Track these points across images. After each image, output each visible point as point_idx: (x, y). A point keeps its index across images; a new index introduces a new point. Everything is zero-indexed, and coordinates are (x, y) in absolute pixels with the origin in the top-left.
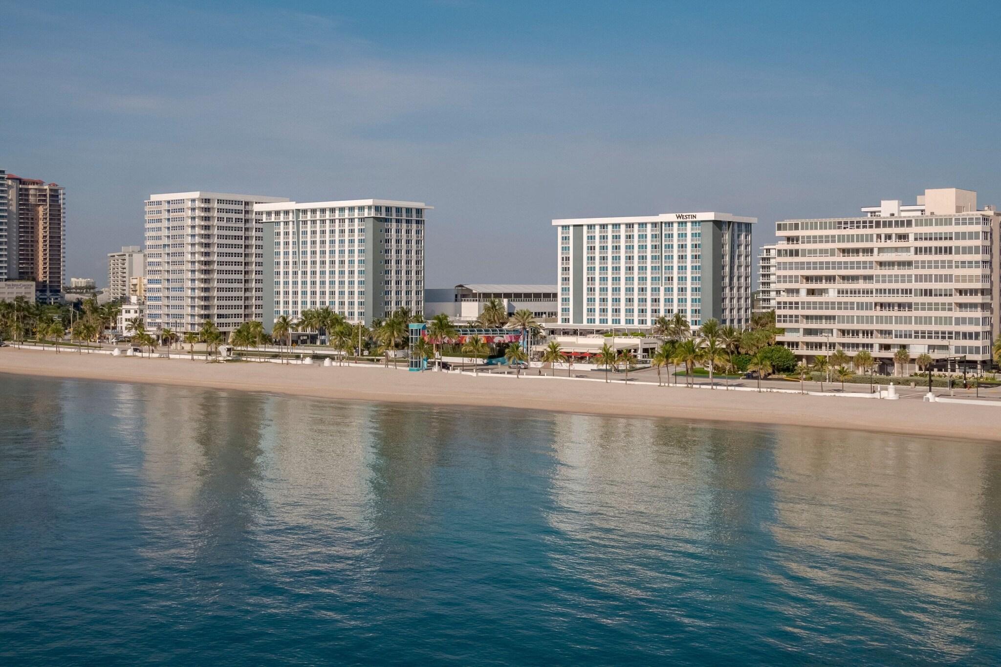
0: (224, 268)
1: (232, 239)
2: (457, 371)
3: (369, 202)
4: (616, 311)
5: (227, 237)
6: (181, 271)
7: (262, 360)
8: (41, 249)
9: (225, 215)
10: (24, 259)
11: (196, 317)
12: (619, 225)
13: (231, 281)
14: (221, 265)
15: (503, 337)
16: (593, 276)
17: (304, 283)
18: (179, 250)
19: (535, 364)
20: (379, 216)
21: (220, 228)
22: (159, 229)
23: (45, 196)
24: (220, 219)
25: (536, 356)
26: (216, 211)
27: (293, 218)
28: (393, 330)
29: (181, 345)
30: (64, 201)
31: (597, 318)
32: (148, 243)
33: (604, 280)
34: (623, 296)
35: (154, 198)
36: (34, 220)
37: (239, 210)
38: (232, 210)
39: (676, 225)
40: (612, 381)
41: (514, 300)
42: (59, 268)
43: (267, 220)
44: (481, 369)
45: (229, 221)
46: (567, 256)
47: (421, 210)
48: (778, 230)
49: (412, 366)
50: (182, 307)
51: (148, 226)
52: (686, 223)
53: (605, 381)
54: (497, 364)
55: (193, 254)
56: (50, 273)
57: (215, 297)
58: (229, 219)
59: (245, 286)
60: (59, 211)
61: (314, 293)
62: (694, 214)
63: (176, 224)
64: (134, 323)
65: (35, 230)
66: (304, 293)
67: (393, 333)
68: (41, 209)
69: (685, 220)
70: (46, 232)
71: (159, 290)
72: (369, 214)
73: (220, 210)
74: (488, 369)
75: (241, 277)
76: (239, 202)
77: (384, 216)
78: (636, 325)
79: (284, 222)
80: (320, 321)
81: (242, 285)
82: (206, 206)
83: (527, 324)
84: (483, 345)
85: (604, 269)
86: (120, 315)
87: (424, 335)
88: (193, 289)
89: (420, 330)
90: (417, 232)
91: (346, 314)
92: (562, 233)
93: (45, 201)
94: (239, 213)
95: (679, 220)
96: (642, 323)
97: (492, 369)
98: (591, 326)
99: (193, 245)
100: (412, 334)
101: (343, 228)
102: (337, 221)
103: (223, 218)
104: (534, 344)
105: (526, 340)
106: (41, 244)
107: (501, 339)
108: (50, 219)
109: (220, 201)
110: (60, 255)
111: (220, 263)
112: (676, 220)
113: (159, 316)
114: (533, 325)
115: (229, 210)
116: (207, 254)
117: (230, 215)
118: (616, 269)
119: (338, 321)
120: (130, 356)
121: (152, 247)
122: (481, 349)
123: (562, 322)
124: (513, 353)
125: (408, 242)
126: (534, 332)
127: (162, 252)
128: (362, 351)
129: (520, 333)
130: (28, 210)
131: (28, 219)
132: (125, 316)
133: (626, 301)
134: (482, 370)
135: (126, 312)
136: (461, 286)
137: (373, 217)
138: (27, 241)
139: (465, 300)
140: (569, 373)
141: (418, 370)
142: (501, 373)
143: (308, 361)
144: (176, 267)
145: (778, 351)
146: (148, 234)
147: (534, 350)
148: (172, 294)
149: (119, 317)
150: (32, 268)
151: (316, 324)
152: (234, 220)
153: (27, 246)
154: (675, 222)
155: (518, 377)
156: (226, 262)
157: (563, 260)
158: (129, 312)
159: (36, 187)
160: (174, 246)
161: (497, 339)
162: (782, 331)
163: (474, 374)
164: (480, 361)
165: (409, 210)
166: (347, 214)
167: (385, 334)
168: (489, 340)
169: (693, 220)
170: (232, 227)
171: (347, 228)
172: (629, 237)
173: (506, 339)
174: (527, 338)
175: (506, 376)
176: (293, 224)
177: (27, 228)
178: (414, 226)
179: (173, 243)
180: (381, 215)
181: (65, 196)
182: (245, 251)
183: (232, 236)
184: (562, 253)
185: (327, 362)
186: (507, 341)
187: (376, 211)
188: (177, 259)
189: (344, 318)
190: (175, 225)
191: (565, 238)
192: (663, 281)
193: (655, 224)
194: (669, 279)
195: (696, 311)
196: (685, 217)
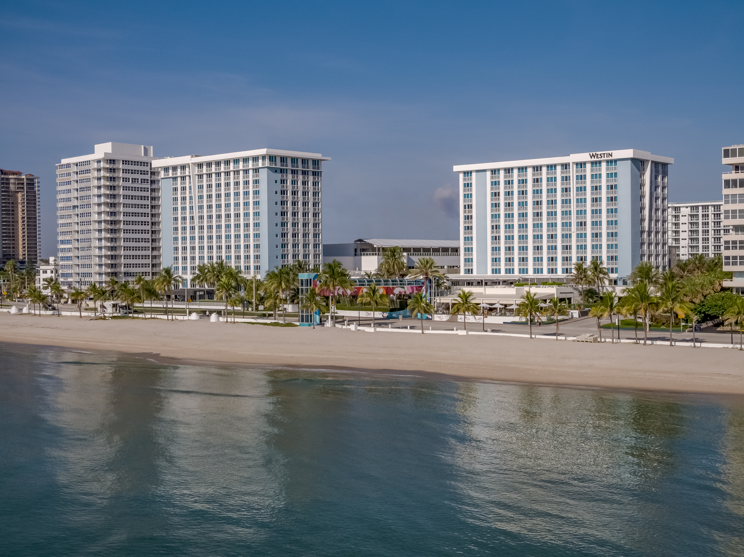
0: (131, 227)
1: (138, 199)
2: (352, 327)
3: (263, 151)
4: (523, 260)
5: (132, 197)
6: (89, 231)
7: (148, 316)
8: (20, 228)
9: (130, 176)
10: (6, 236)
11: (104, 276)
12: (526, 168)
13: (137, 240)
14: (127, 224)
15: (404, 288)
16: (497, 224)
17: (201, 238)
18: (86, 210)
19: (439, 317)
20: (274, 166)
21: (125, 188)
22: (69, 191)
23: (23, 184)
24: (125, 180)
25: (440, 309)
26: (121, 172)
27: (189, 172)
28: (281, 280)
29: (86, 303)
30: (39, 188)
31: (503, 268)
32: (60, 205)
33: (509, 227)
34: (530, 244)
35: (64, 161)
36: (15, 204)
37: (144, 171)
38: (138, 171)
39: (588, 166)
40: (537, 336)
41: (413, 254)
42: (36, 244)
43: (165, 176)
44: (379, 323)
45: (135, 182)
46: (470, 204)
47: (318, 161)
48: (725, 157)
49: (302, 321)
50: (90, 266)
51: (59, 188)
52: (600, 162)
53: (529, 336)
54: (398, 318)
55: (99, 213)
56: (28, 247)
57: (121, 256)
58: (134, 180)
59: (152, 245)
60: (35, 196)
61: (210, 248)
62: (610, 152)
63: (83, 185)
64: (49, 283)
65: (15, 212)
66: (201, 248)
67: (280, 284)
68: (20, 195)
69: (599, 159)
70: (24, 214)
71: (69, 250)
72: (263, 164)
73: (125, 171)
74: (386, 324)
75: (149, 236)
76: (144, 163)
77: (279, 166)
78: (545, 274)
79: (181, 177)
80: (214, 275)
81: (149, 245)
82: (111, 166)
83: (430, 273)
84: (381, 296)
85: (509, 216)
86: (38, 276)
87: (316, 285)
88: (100, 248)
89: (311, 280)
90: (315, 184)
91: (243, 268)
92: (464, 180)
93: (23, 188)
94: (144, 174)
95: (593, 160)
96: (552, 273)
97: (391, 323)
98: (495, 277)
99: (99, 205)
100: (302, 284)
101: (238, 180)
102: (232, 173)
103: (129, 179)
104: (438, 295)
105: (429, 291)
106: (20, 224)
107: (402, 290)
108: (27, 203)
109: (125, 162)
110: (36, 233)
111: (126, 223)
112: (589, 159)
113: (70, 275)
114: (436, 274)
115: (135, 171)
116: (113, 214)
117: (135, 176)
118: (523, 215)
119: (233, 275)
120: (25, 314)
121: (63, 208)
122: (379, 300)
123: (465, 273)
124: (416, 305)
125: (305, 193)
126: (438, 283)
127: (72, 213)
128: (257, 306)
129: (423, 283)
130: (9, 196)
131: (9, 203)
132: (43, 276)
133: (534, 249)
134: (380, 325)
135: (44, 272)
136: (360, 240)
137: (268, 167)
138: (9, 222)
139: (364, 255)
140: (484, 327)
141: (310, 325)
142: (402, 328)
143: (194, 316)
144: (84, 228)
145: (728, 298)
146: (60, 196)
147: (438, 301)
148: (81, 253)
149: (37, 277)
150: (13, 244)
151: (210, 278)
152: (140, 181)
153: (9, 226)
154: (588, 162)
155: (423, 333)
156: (133, 222)
157: (465, 208)
158: (46, 273)
159: (15, 177)
160: (82, 206)
161: (397, 291)
162: (730, 275)
163: (371, 330)
164: (378, 315)
165: (304, 161)
166: (241, 165)
167: (272, 284)
168: (389, 291)
169: (608, 158)
170: (138, 188)
171: (241, 180)
172: (537, 181)
173: (407, 290)
174: (430, 289)
175: (408, 331)
176: (190, 179)
177: (9, 210)
178: (311, 178)
179: (81, 204)
180: (276, 165)
181: (39, 185)
182: (151, 211)
183: (138, 196)
184: (464, 201)
185: (213, 318)
186: (408, 293)
187: (270, 161)
188: (85, 219)
189: (240, 272)
190: (83, 187)
191: (468, 185)
192: (575, 227)
193: (565, 166)
194: (582, 224)
195: (612, 257)
196: (599, 156)
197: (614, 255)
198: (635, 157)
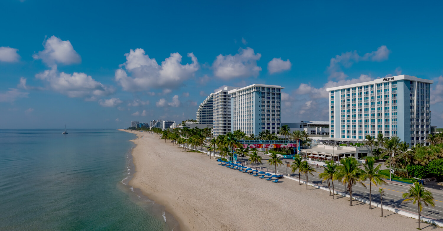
12: (355, 88)
15: (286, 145)
16: (344, 115)
17: (240, 120)
31: (346, 135)
33: (349, 116)
34: (357, 124)
39: (383, 86)
46: (333, 105)
47: (279, 89)
52: (388, 83)
62: (393, 77)
69: (388, 81)
72: (254, 90)
77: (261, 91)
79: (235, 97)
82: (225, 94)
85: (348, 111)
90: (278, 98)
92: (331, 95)
95: (385, 81)
98: (343, 139)
102: (247, 95)
112: (383, 81)
118: (354, 111)
123: (332, 137)
125: (273, 102)
136: (302, 122)
137: (256, 92)
139: (305, 127)
154: (383, 83)
157: (331, 107)
165: (273, 89)
166: (249, 91)
168: (278, 146)
169: (392, 80)
171: (249, 97)
172: (360, 94)
178: (276, 96)
180: (259, 90)
184: (331, 104)
187: (257, 89)
191: (332, 97)
192: (377, 116)
193: (372, 86)
194: (380, 115)
195: (395, 132)
196: (388, 80)
197: (395, 130)
198: (406, 79)
